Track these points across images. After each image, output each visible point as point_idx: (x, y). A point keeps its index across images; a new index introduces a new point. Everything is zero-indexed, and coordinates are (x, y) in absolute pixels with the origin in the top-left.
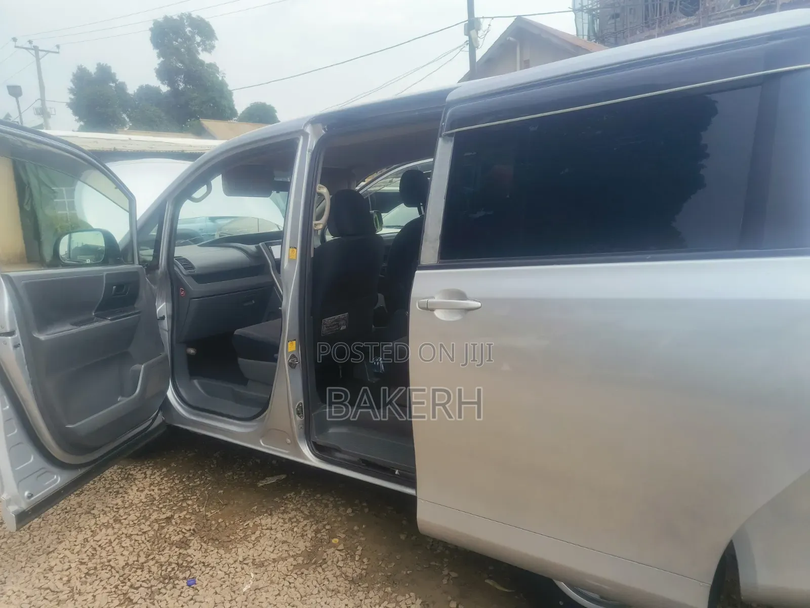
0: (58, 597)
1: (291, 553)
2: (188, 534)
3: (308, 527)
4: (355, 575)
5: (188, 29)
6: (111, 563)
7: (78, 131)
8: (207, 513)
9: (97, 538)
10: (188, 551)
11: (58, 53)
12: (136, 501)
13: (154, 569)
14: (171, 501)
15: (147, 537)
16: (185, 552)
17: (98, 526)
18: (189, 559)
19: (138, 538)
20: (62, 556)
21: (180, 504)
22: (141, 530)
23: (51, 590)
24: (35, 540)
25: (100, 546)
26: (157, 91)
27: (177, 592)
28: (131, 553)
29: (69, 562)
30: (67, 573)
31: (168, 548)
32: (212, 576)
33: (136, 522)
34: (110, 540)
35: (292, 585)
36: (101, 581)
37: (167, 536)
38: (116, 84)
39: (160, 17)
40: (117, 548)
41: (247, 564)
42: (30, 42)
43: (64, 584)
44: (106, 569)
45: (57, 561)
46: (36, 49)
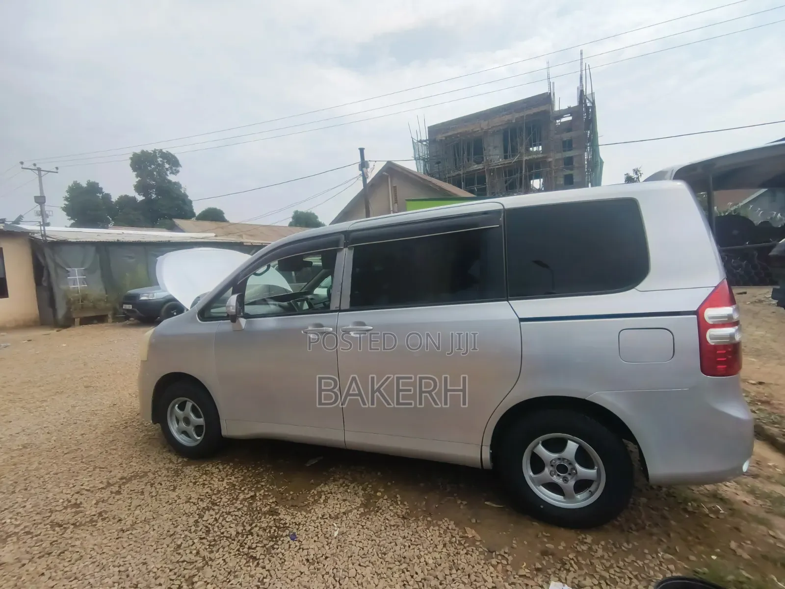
0: (195, 566)
1: (353, 507)
2: (273, 505)
3: (356, 488)
4: (404, 513)
5: (159, 159)
6: (225, 534)
7: (70, 227)
8: (280, 489)
9: (205, 519)
10: (280, 516)
11: (57, 173)
12: (221, 488)
13: (261, 533)
14: (247, 485)
15: (243, 512)
16: (277, 518)
17: (200, 510)
18: (283, 522)
19: (237, 513)
20: (183, 536)
21: (256, 486)
22: (236, 507)
23: (187, 562)
24: (155, 528)
25: (209, 524)
26: (134, 199)
27: (287, 546)
28: (237, 525)
29: (191, 539)
30: (194, 547)
31: (263, 517)
32: (305, 530)
33: (229, 503)
34: (216, 518)
35: (365, 527)
36: (224, 548)
37: (258, 509)
38: (103, 195)
39: (138, 151)
40: (224, 523)
41: (327, 518)
42: (35, 165)
43: (195, 556)
44: (223, 539)
45: (181, 540)
46: (39, 170)
